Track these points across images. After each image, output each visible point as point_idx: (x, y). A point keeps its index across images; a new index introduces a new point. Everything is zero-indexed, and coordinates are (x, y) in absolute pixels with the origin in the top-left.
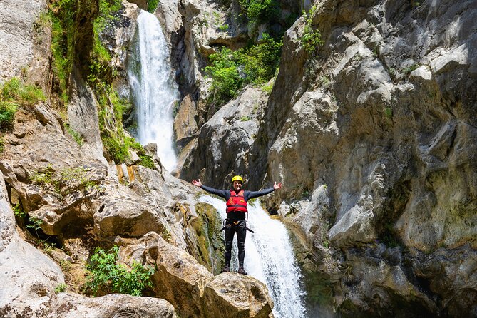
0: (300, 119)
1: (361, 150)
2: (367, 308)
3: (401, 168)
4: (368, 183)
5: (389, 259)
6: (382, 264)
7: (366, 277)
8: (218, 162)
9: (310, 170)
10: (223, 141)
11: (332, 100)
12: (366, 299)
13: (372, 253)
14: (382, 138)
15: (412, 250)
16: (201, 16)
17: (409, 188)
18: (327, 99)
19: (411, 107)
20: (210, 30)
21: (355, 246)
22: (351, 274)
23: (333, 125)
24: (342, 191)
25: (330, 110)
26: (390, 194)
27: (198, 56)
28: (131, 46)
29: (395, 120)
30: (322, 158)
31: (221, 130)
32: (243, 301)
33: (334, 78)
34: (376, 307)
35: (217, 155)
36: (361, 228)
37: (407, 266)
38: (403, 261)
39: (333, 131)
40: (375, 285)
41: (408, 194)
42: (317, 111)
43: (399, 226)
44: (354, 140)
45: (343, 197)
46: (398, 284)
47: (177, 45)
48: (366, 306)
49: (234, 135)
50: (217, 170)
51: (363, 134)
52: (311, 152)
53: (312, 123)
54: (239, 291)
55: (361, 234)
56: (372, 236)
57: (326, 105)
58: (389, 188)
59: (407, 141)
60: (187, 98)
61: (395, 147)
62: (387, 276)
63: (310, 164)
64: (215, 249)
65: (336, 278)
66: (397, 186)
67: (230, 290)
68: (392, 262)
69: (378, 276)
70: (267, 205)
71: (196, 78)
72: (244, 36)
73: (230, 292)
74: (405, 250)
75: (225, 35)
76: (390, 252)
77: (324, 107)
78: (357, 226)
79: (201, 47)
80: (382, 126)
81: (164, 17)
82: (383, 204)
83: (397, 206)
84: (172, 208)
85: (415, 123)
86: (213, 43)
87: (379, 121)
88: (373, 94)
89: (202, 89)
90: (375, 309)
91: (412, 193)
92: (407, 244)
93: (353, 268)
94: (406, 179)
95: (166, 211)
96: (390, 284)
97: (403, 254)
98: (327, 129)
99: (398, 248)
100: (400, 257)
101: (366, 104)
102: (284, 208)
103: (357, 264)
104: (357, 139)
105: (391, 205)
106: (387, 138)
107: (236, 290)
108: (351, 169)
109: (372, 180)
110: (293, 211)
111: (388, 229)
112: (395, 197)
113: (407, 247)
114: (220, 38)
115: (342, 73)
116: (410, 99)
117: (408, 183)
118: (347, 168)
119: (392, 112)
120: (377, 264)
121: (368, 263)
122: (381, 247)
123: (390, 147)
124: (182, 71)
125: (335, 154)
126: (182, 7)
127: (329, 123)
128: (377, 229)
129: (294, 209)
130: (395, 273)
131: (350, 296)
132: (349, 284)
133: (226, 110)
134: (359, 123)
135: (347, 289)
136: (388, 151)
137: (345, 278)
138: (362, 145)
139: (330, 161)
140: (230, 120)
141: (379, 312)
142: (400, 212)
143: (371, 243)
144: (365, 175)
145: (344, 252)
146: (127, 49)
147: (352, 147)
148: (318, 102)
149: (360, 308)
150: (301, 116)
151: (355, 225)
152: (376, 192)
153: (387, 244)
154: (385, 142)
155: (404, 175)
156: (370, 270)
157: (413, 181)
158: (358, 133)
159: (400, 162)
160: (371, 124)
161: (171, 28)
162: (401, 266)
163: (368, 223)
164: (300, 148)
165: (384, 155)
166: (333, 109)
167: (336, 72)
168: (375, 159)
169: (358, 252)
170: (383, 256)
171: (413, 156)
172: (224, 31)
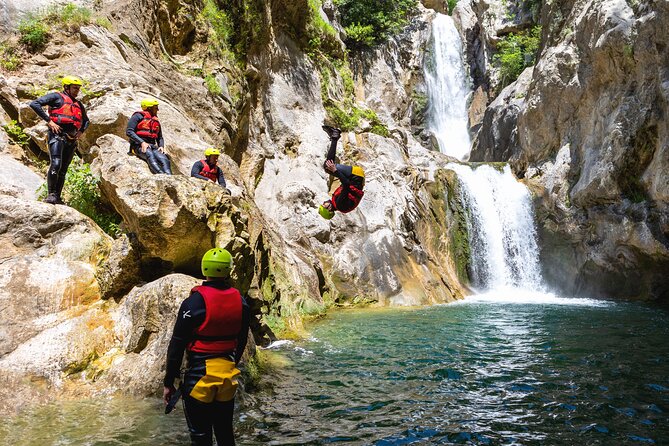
0: (543, 77)
1: (605, 99)
2: (611, 268)
3: (644, 112)
4: (609, 134)
5: (633, 215)
6: (625, 221)
7: (609, 236)
8: (499, 141)
9: (556, 129)
10: (501, 121)
11: (575, 51)
12: (609, 259)
13: (615, 210)
14: (624, 82)
15: (659, 203)
16: (490, 10)
17: (656, 134)
18: (570, 51)
19: (654, 39)
20: (498, 21)
21: (598, 204)
22: (595, 233)
23: (576, 78)
24: (587, 147)
25: (573, 62)
26: (632, 142)
27: (488, 47)
28: (427, 47)
29: (636, 58)
30: (567, 115)
31: (500, 110)
32: (152, 205)
33: (577, 28)
34: (621, 268)
35: (496, 135)
36: (602, 184)
37: (653, 221)
38: (649, 217)
39: (576, 84)
40: (619, 243)
41: (655, 141)
42: (559, 66)
43: (645, 178)
44: (598, 91)
45: (587, 153)
46: (643, 242)
47: (473, 42)
48: (610, 267)
49: (509, 113)
50: (497, 148)
51: (608, 83)
52: (556, 111)
53: (554, 79)
54: (146, 192)
55: (603, 190)
56: (615, 192)
57: (568, 57)
58: (631, 137)
59: (650, 80)
60: (480, 89)
61: (638, 89)
62: (631, 233)
63: (555, 123)
64: (453, 212)
65: (578, 238)
66: (640, 133)
67: (135, 190)
68: (636, 218)
69: (620, 234)
70: (516, 169)
71: (487, 68)
72: (529, 22)
73: (135, 193)
74: (651, 205)
75: (510, 24)
76: (635, 207)
77: (567, 61)
78: (597, 181)
79: (490, 38)
80: (625, 69)
81: (459, 17)
82: (625, 154)
83: (643, 156)
84: (401, 172)
85: (658, 58)
86: (501, 33)
87: (621, 64)
88: (611, 34)
89: (492, 78)
90: (620, 269)
91: (658, 140)
92: (654, 198)
93: (596, 226)
94: (650, 124)
95: (394, 174)
96: (634, 242)
97: (649, 209)
98: (570, 83)
99: (643, 203)
100: (645, 212)
101: (604, 46)
102: (530, 171)
103: (599, 222)
104: (602, 89)
105: (635, 155)
106: (629, 82)
107: (142, 191)
108: (595, 123)
109: (612, 129)
110: (539, 173)
111: (633, 184)
112: (640, 146)
113: (654, 201)
114: (507, 27)
115: (585, 20)
116: (652, 29)
117: (653, 129)
118: (592, 122)
119: (633, 49)
120: (620, 221)
121: (611, 220)
122: (625, 203)
123: (632, 91)
124: (478, 65)
125: (581, 109)
126: (474, 6)
127: (572, 76)
128: (619, 184)
129: (540, 171)
130: (640, 229)
131: (592, 256)
132: (591, 244)
133: (506, 92)
134: (601, 70)
135: (589, 249)
136: (630, 95)
137: (588, 238)
138: (605, 94)
139: (575, 118)
140: (508, 99)
141: (625, 273)
142: (647, 163)
143: (615, 199)
144: (606, 126)
145: (586, 211)
146: (424, 49)
147: (596, 99)
148: (559, 55)
149: (603, 269)
150: (544, 73)
151: (595, 180)
152: (616, 142)
153: (632, 199)
154: (628, 86)
155: (647, 120)
156: (613, 228)
157: (659, 126)
158: (603, 82)
159: (642, 106)
160: (613, 68)
161: (466, 26)
162: (647, 221)
163: (608, 177)
164: (544, 108)
165: (625, 100)
166: (575, 61)
167: (578, 21)
168: (616, 106)
169: (601, 209)
170: (627, 213)
171: (657, 97)
172: (510, 20)
